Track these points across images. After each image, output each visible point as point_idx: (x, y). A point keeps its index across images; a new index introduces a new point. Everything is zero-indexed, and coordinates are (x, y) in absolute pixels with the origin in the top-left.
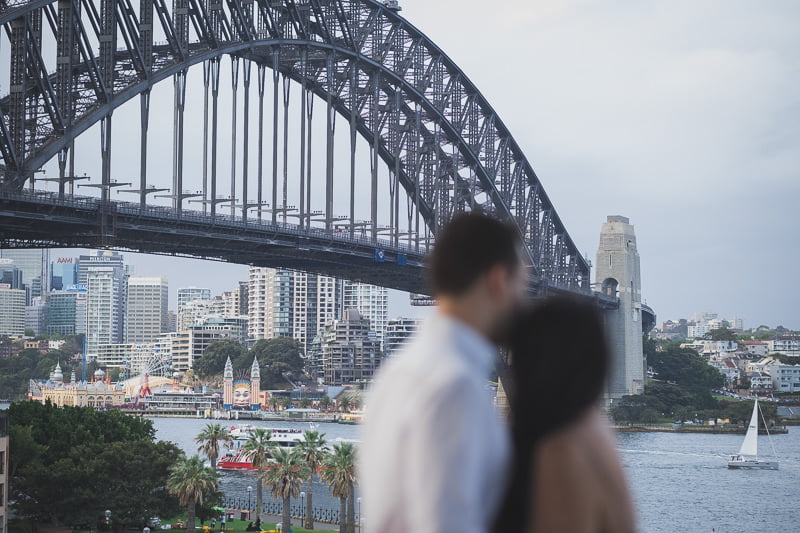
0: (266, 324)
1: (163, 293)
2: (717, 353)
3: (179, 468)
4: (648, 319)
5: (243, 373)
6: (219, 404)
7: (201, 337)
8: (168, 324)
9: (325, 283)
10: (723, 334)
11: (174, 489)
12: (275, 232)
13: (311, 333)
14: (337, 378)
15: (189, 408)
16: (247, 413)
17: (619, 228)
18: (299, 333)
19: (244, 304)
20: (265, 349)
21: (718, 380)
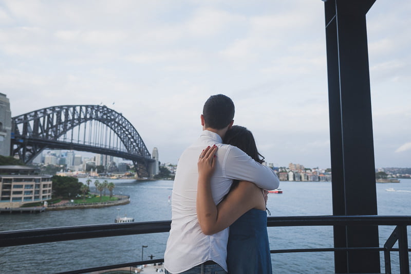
0: (98, 163)
1: (81, 158)
2: (170, 168)
3: (83, 186)
4: (160, 163)
5: (94, 170)
6: (90, 176)
7: (87, 165)
8: (82, 163)
9: (109, 157)
10: (171, 165)
11: (81, 190)
12: (100, 148)
13: (106, 164)
14: (110, 172)
15: (85, 177)
16: (95, 177)
17: (156, 149)
18: (104, 165)
19: (95, 160)
20: (98, 167)
21: (170, 172)
